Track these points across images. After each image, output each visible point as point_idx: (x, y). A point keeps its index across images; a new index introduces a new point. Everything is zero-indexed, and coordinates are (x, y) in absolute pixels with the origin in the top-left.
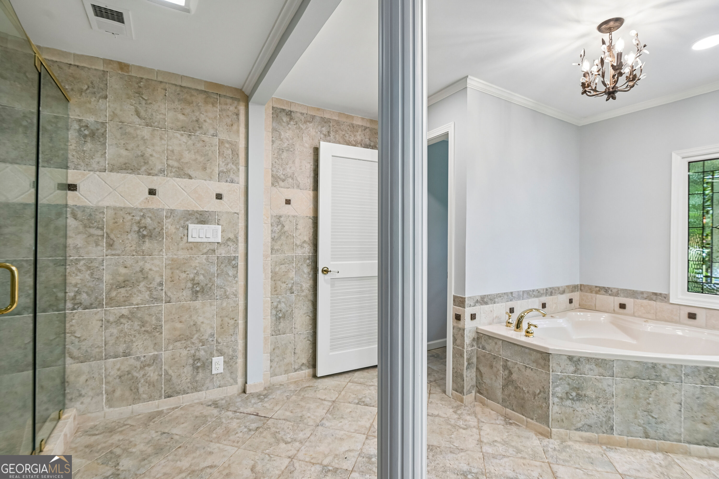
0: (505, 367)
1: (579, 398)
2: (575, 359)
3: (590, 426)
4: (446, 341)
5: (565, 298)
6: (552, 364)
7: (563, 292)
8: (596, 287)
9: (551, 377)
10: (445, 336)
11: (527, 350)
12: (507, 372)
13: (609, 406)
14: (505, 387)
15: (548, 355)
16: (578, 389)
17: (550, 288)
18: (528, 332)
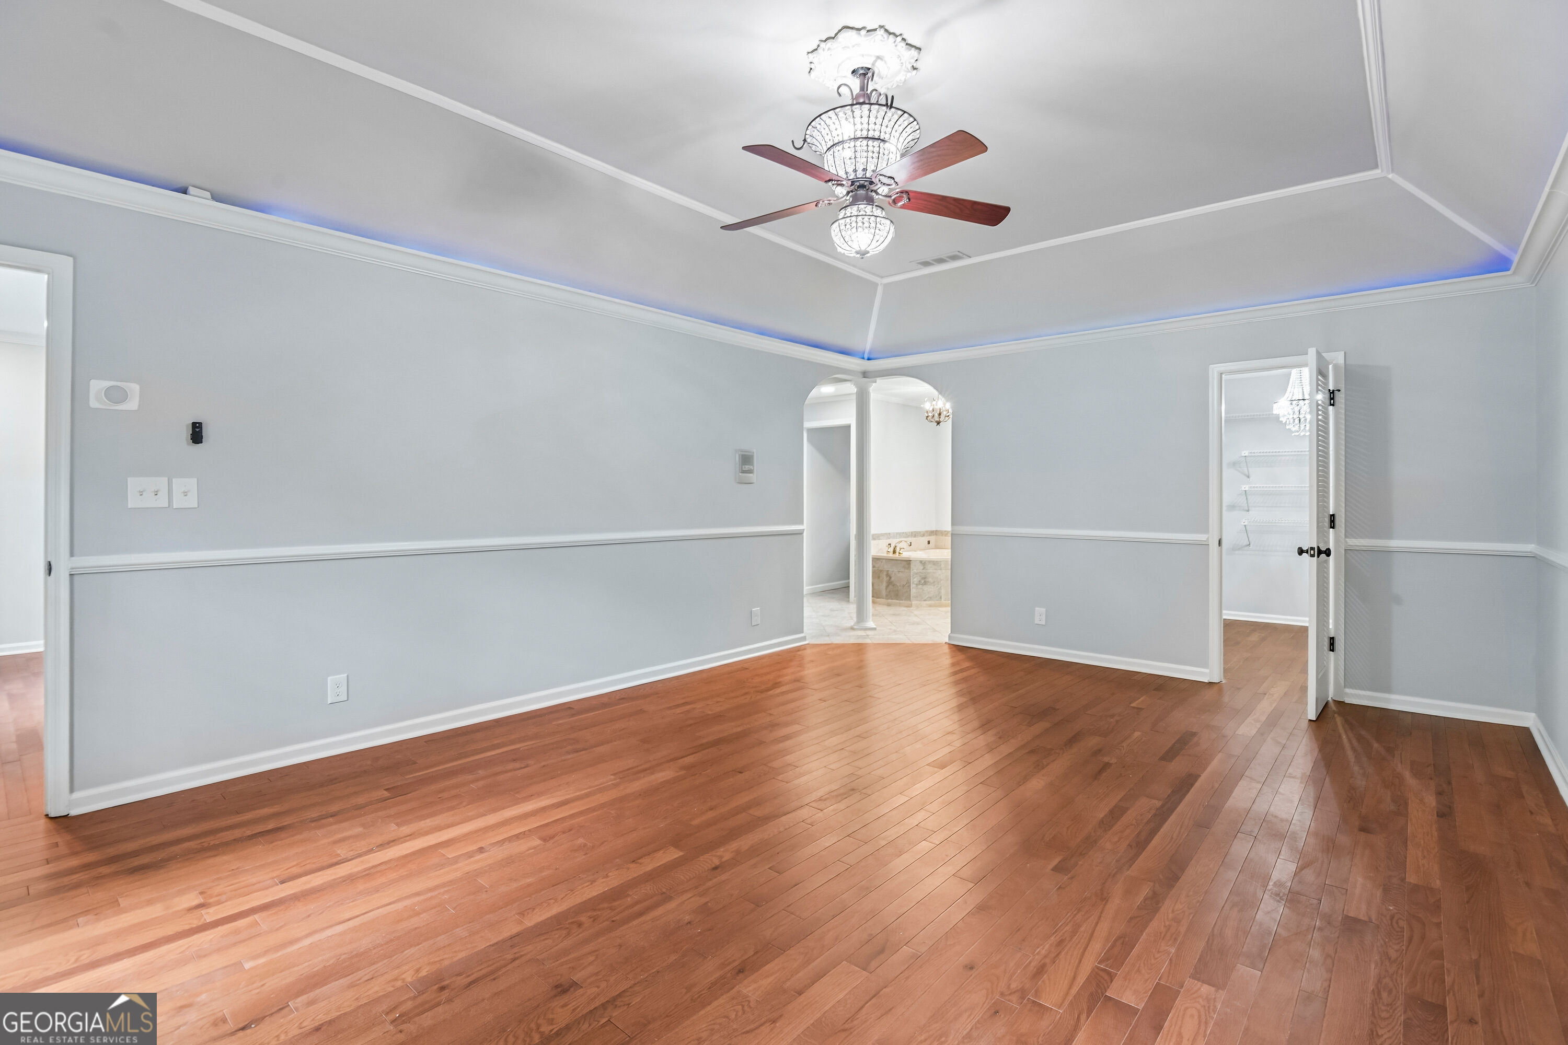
0: (888, 575)
1: (925, 583)
2: (923, 562)
3: (931, 598)
4: (849, 582)
5: (926, 539)
6: (912, 566)
7: (923, 535)
8: (945, 531)
9: (912, 573)
10: (849, 578)
11: (899, 562)
12: (888, 578)
13: (940, 586)
14: (887, 587)
15: (909, 562)
16: (925, 578)
17: (915, 532)
18: (899, 553)
